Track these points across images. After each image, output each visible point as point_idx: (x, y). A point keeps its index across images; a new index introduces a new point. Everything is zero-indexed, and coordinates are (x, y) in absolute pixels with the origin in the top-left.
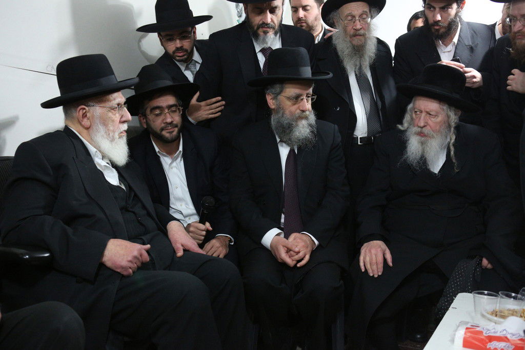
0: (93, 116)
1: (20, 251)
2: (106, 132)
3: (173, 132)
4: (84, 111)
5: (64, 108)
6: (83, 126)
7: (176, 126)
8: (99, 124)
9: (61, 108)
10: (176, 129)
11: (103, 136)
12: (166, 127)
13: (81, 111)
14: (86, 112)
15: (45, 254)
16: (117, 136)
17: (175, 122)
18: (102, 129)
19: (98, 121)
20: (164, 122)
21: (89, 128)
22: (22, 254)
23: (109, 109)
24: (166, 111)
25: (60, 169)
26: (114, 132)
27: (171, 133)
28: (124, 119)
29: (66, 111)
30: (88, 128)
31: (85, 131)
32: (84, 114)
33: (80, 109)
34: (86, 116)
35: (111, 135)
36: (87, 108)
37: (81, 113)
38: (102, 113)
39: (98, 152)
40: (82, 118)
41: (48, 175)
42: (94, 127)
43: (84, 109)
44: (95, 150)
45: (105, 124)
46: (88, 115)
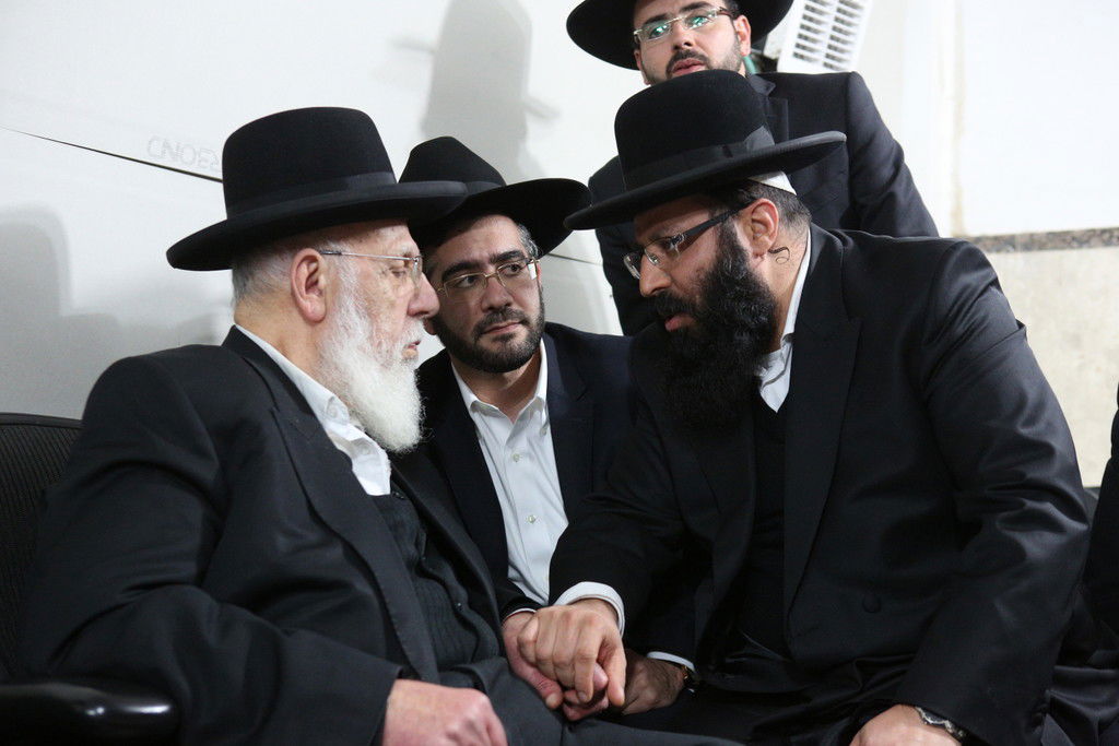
0: (336, 285)
2: (371, 338)
3: (512, 336)
4: (314, 266)
6: (302, 312)
7: (523, 319)
8: (354, 315)
10: (524, 330)
11: (361, 348)
12: (491, 323)
13: (304, 266)
14: (316, 270)
15: (154, 706)
17: (515, 307)
18: (359, 326)
19: (349, 302)
20: (485, 305)
21: (320, 321)
22: (81, 702)
23: (385, 267)
24: (492, 269)
26: (394, 339)
27: (506, 339)
28: (420, 306)
30: (314, 322)
31: (302, 329)
32: (311, 275)
33: (302, 261)
34: (316, 282)
35: (384, 346)
36: (323, 261)
37: (305, 271)
38: (365, 276)
39: (337, 400)
40: (304, 289)
41: (201, 452)
42: (338, 319)
43: (313, 259)
44: (329, 394)
45: (370, 311)
46: (323, 281)
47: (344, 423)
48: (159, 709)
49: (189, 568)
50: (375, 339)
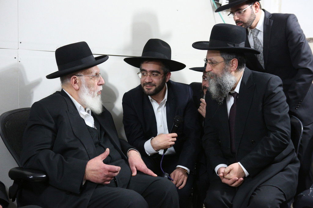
0: (81, 83)
1: (27, 173)
2: (89, 92)
3: (150, 89)
4: (75, 79)
5: (61, 79)
6: (74, 88)
7: (154, 85)
8: (85, 88)
9: (59, 78)
10: (154, 88)
11: (87, 94)
12: (146, 85)
13: (73, 79)
14: (76, 80)
15: (43, 175)
16: (96, 94)
17: (153, 83)
18: (87, 90)
19: (84, 86)
21: (78, 90)
22: (29, 175)
23: (91, 77)
25: (58, 118)
26: (94, 91)
27: (149, 89)
28: (100, 83)
29: (62, 81)
31: (75, 92)
34: (76, 82)
35: (92, 93)
36: (77, 77)
37: (74, 80)
38: (87, 80)
39: (82, 107)
40: (74, 84)
41: (51, 122)
42: (82, 89)
43: (75, 78)
44: (80, 105)
45: (89, 86)
46: (78, 81)
47: (83, 111)
48: (44, 176)
49: (49, 146)
50: (90, 92)
